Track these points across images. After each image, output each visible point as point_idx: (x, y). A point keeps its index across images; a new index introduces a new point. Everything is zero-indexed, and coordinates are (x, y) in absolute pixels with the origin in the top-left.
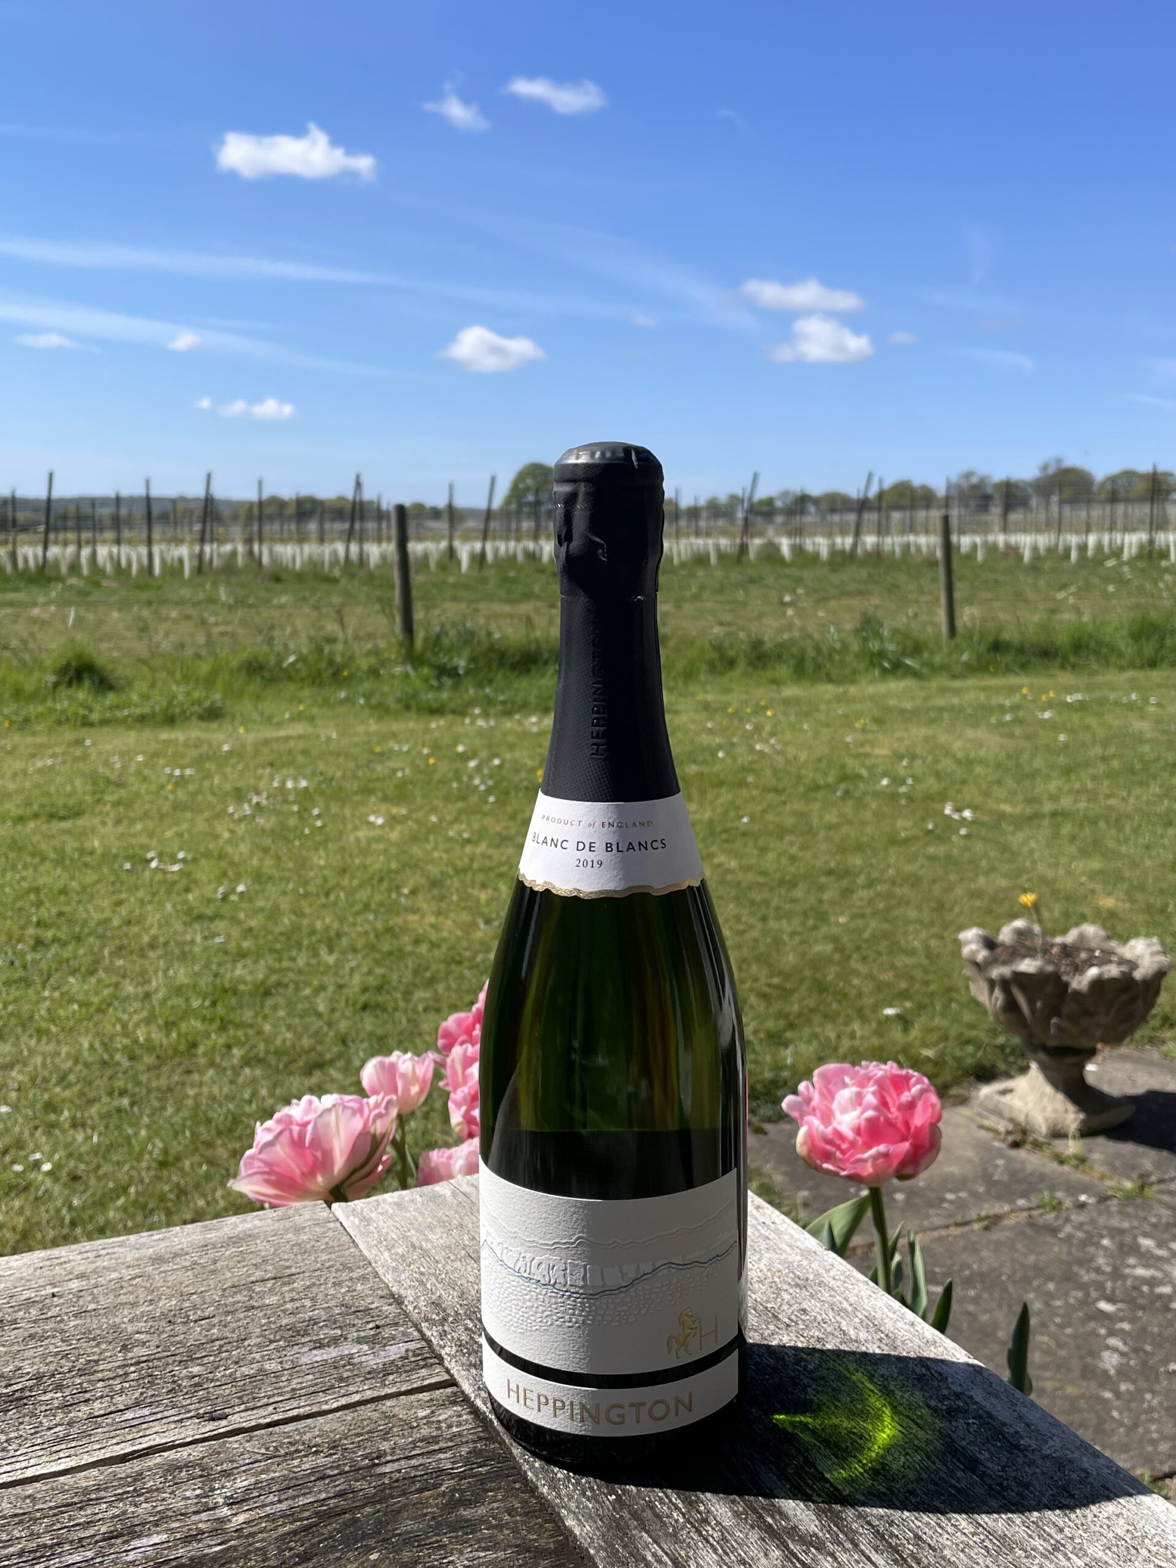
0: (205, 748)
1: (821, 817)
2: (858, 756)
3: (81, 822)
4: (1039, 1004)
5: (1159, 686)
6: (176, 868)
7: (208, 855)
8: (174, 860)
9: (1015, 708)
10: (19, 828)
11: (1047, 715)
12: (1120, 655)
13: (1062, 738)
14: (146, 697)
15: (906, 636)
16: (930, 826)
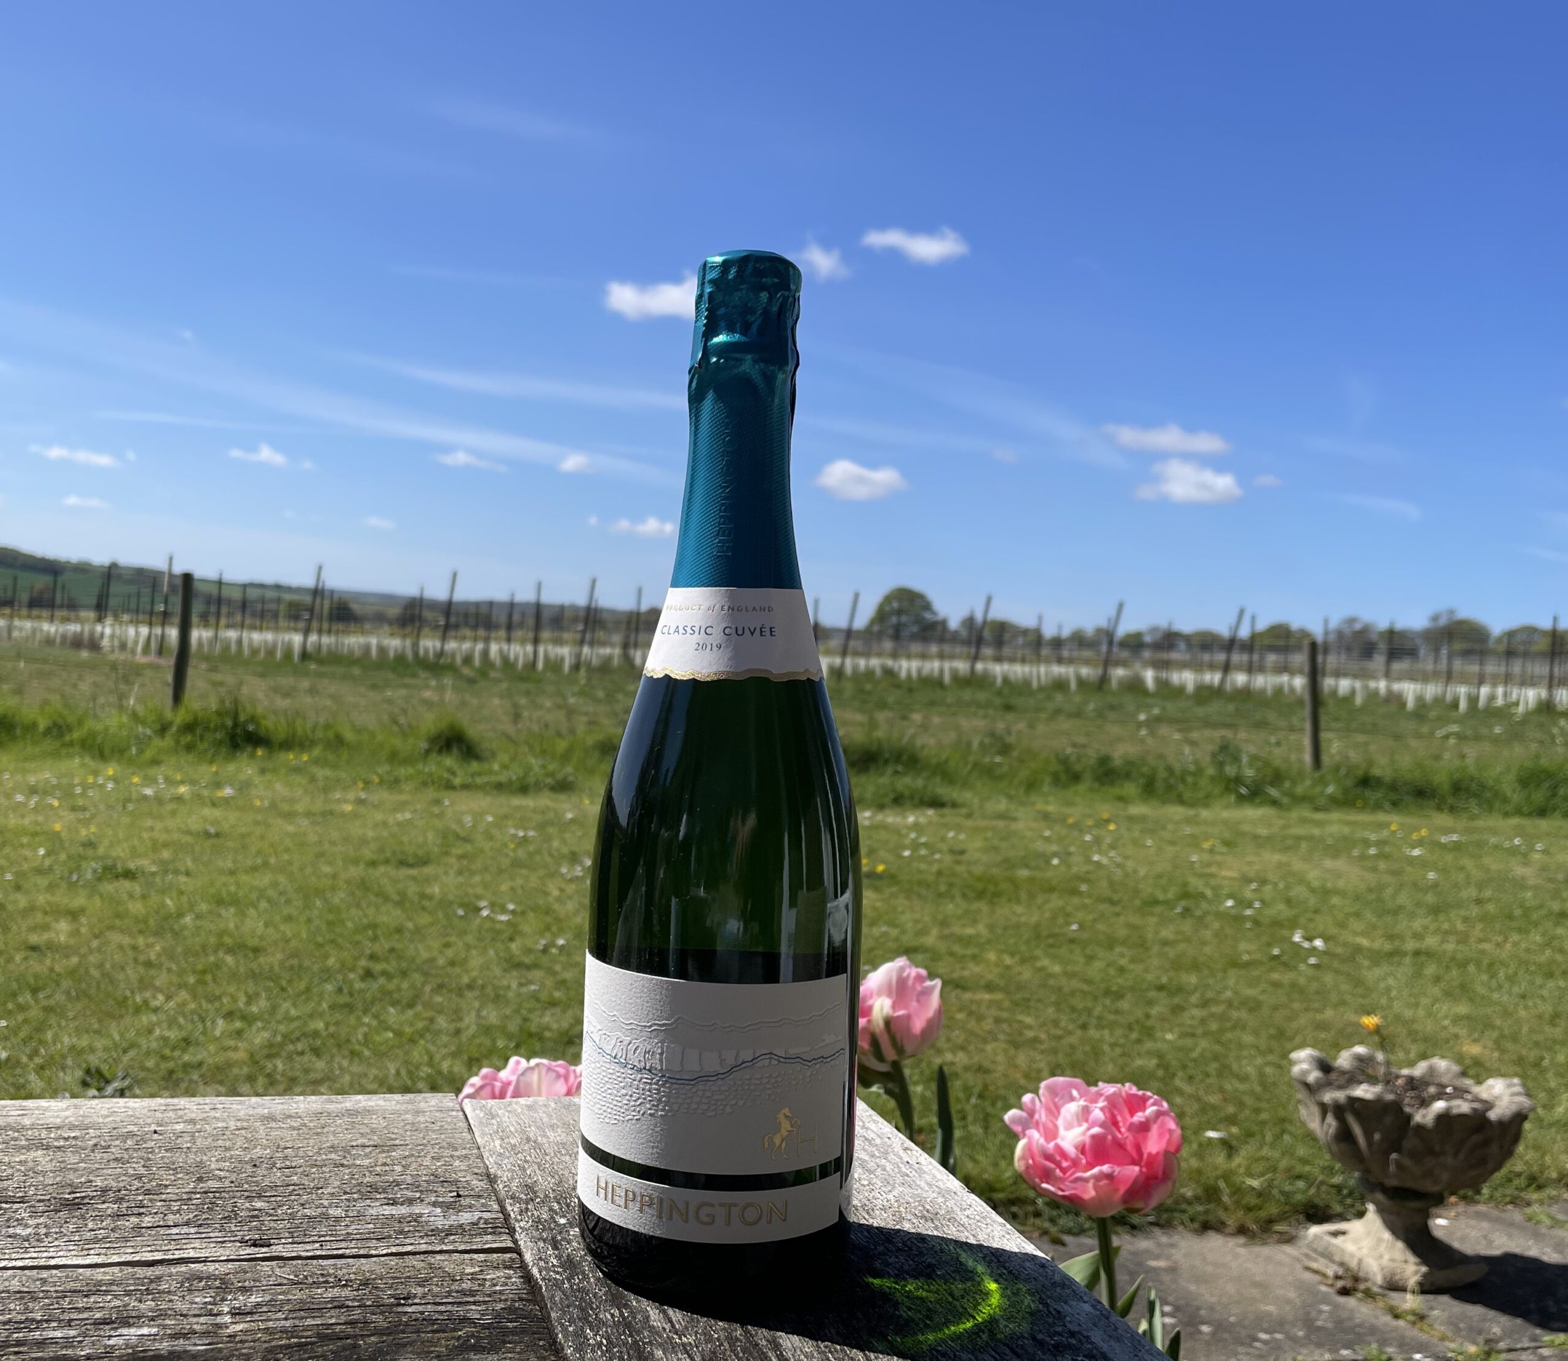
0: (551, 815)
1: (1157, 933)
2: (1201, 876)
3: (428, 870)
4: (1377, 1136)
5: (1548, 834)
6: (504, 918)
7: (535, 909)
8: (504, 910)
9: (1380, 843)
10: (371, 871)
11: (1416, 852)
12: (1505, 800)
13: (1431, 875)
14: (505, 767)
15: (1267, 763)
16: (1276, 952)
